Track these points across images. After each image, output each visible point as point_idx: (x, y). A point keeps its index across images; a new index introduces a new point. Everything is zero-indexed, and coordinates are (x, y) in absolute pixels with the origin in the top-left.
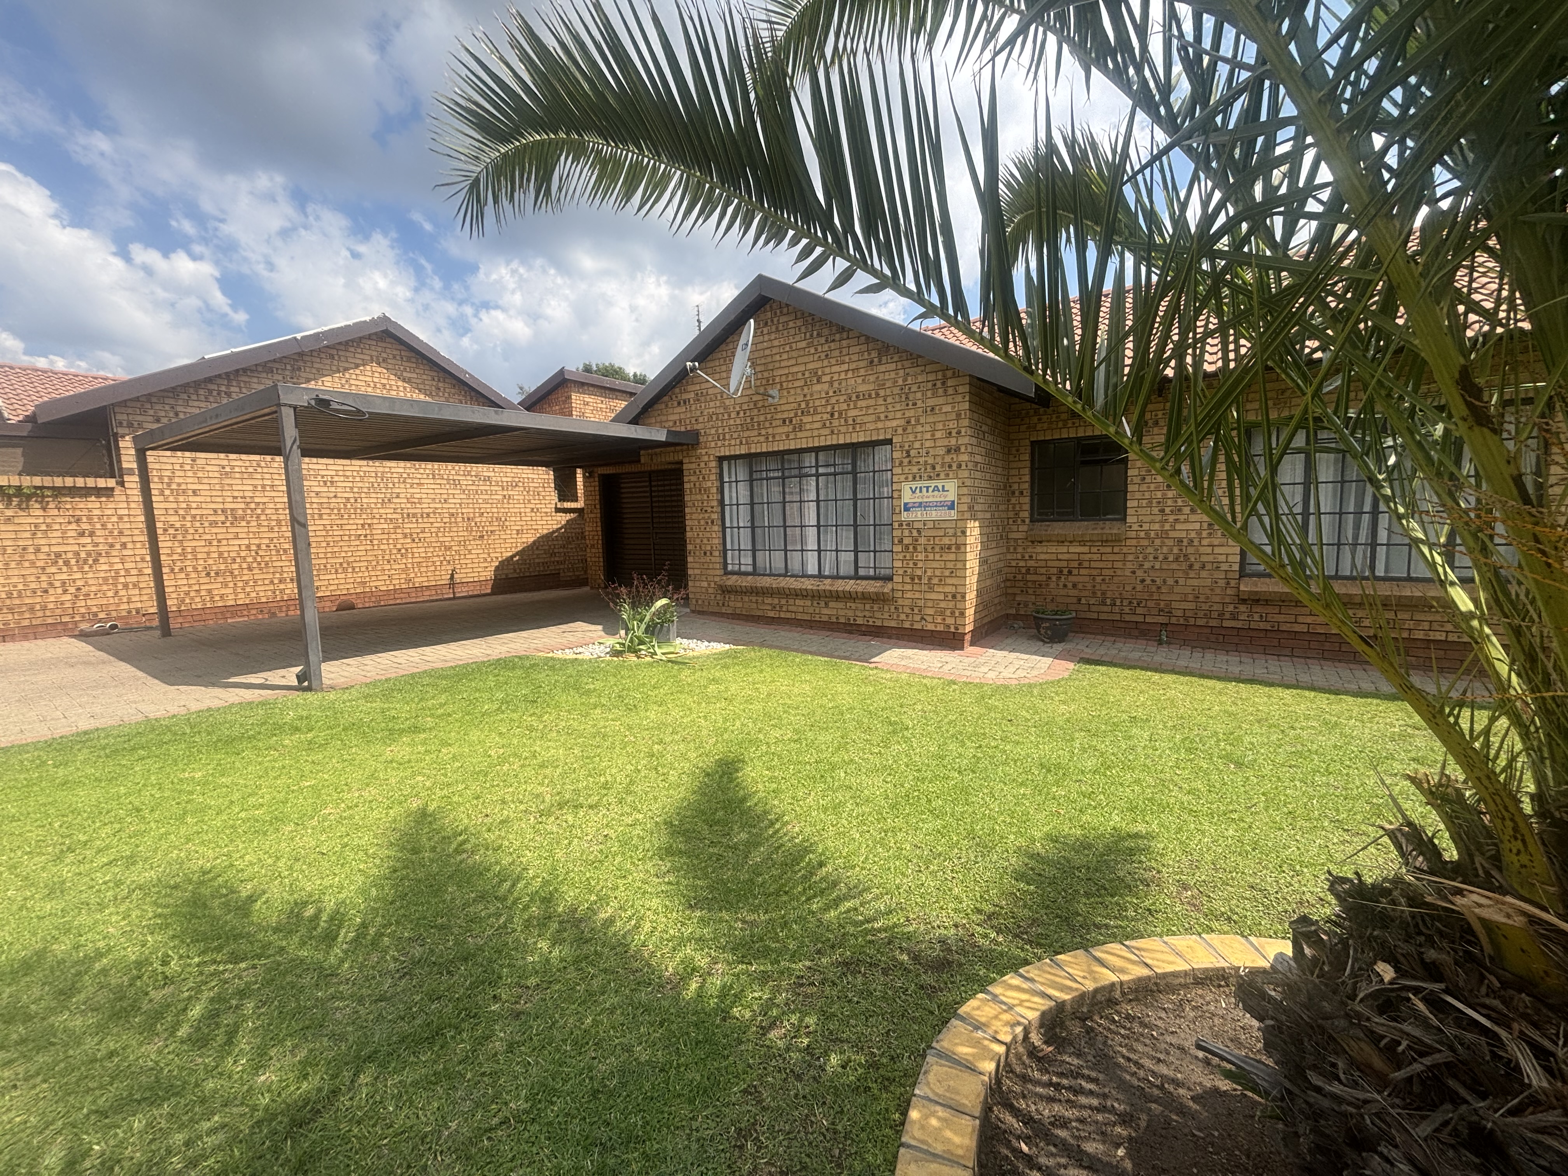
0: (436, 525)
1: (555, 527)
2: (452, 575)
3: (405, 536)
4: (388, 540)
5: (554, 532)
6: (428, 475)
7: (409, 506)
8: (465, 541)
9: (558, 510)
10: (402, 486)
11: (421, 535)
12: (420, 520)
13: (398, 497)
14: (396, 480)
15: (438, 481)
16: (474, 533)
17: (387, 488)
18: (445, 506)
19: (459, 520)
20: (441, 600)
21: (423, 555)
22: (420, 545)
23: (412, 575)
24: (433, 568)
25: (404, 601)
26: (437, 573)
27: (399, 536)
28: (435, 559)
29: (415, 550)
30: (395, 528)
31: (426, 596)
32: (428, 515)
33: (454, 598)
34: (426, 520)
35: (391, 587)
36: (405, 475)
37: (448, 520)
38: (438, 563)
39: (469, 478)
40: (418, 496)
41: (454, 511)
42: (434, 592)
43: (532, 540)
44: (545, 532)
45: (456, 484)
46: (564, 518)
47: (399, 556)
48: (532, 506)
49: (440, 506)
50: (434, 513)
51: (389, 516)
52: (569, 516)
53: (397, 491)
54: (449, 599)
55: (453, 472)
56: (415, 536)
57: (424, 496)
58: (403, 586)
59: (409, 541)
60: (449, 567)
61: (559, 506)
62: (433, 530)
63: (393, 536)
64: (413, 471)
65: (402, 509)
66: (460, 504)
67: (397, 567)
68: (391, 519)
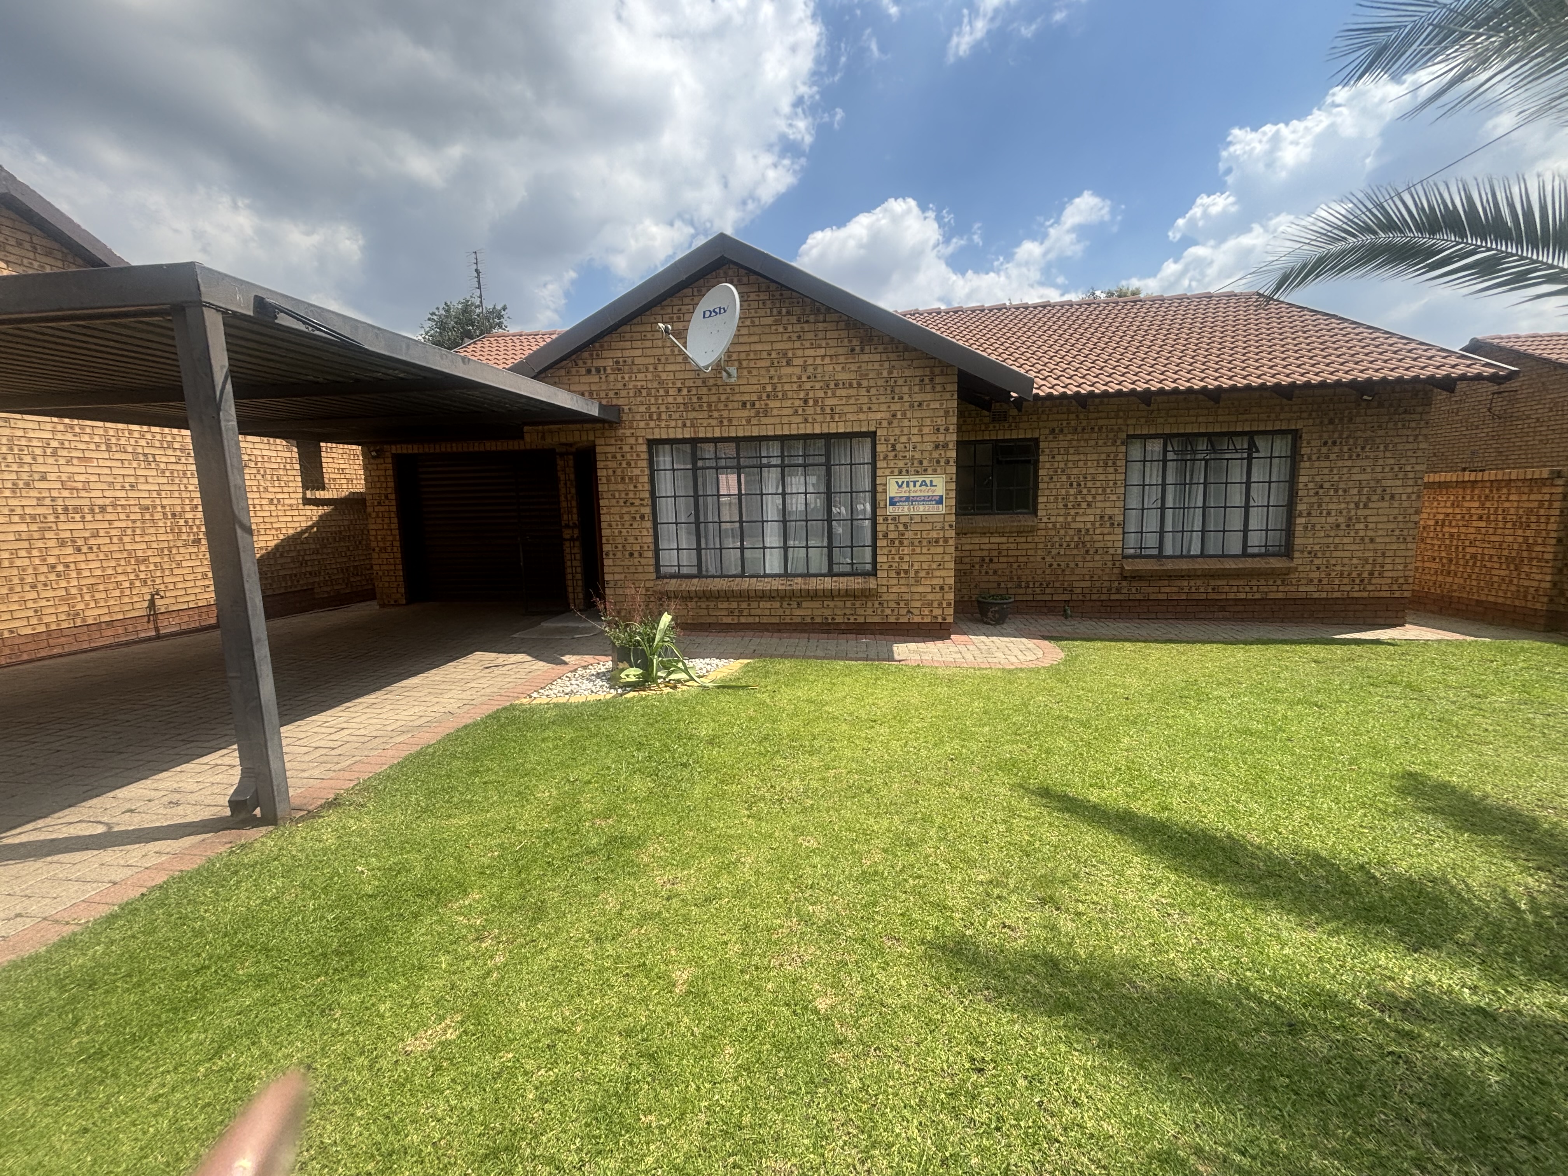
0: (117, 524)
1: (304, 524)
2: (152, 602)
3: (62, 543)
4: (29, 550)
5: (303, 532)
6: (98, 445)
7: (66, 493)
8: (170, 549)
9: (307, 501)
10: (51, 460)
11: (92, 541)
12: (89, 517)
13: (44, 478)
14: (38, 451)
15: (117, 456)
16: (184, 537)
17: (21, 464)
18: (131, 494)
19: (158, 516)
20: (134, 642)
21: (99, 572)
22: (91, 557)
23: (81, 606)
24: (117, 593)
25: (67, 649)
26: (126, 600)
27: (51, 543)
28: (120, 578)
29: (83, 566)
30: (42, 530)
31: (108, 637)
32: (103, 509)
33: (158, 637)
34: (99, 517)
35: (43, 629)
36: (55, 444)
37: (139, 516)
38: (127, 585)
39: (170, 452)
40: (82, 478)
41: (148, 502)
42: (121, 630)
43: (273, 543)
44: (291, 532)
45: (148, 460)
46: (315, 513)
47: (53, 577)
48: (271, 496)
49: (123, 494)
50: (114, 506)
51: (28, 511)
52: (321, 510)
53: (42, 469)
54: (149, 639)
55: (143, 442)
56: (80, 542)
57: (93, 478)
58: (65, 625)
59: (70, 550)
60: (145, 590)
61: (309, 495)
62: (113, 532)
63: (40, 544)
64: (70, 436)
65: (53, 499)
66: (159, 492)
67: (50, 594)
68: (33, 517)
